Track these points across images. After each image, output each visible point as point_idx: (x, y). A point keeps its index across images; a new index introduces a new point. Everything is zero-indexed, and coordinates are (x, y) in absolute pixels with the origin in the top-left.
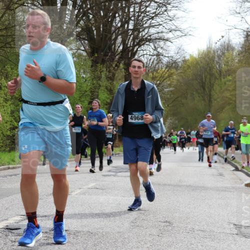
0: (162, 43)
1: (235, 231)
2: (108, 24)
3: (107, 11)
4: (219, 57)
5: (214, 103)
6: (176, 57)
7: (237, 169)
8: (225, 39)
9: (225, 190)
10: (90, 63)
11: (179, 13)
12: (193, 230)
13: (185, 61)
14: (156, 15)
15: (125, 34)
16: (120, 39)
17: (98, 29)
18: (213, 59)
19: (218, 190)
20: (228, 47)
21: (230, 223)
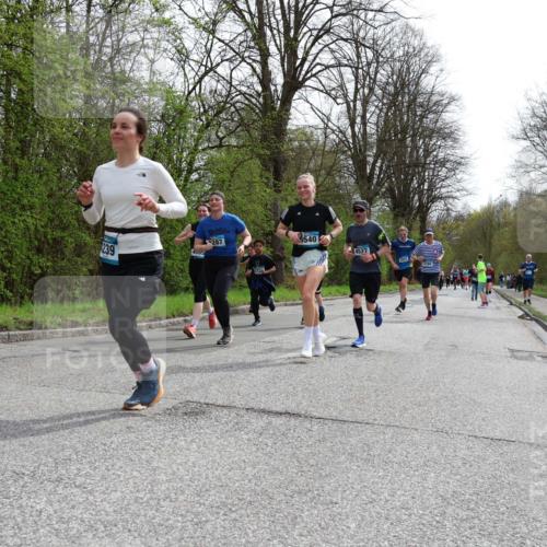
0: (451, 200)
1: (509, 354)
2: (407, 185)
3: (407, 174)
4: (498, 212)
5: (493, 250)
6: (462, 212)
7: (511, 304)
8: (503, 197)
9: (502, 321)
10: (391, 216)
11: (466, 177)
12: (474, 353)
13: (470, 215)
14: (447, 178)
15: (421, 193)
16: (416, 197)
17: (399, 188)
18: (492, 214)
20: (505, 204)
21: (504, 348)
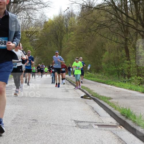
0: (31, 11)
1: (75, 125)
4: (66, 20)
5: (63, 48)
6: (40, 20)
8: (70, 10)
9: (69, 100)
12: (50, 124)
13: (45, 22)
18: (62, 22)
19: (65, 100)
20: (71, 15)
21: (72, 120)
